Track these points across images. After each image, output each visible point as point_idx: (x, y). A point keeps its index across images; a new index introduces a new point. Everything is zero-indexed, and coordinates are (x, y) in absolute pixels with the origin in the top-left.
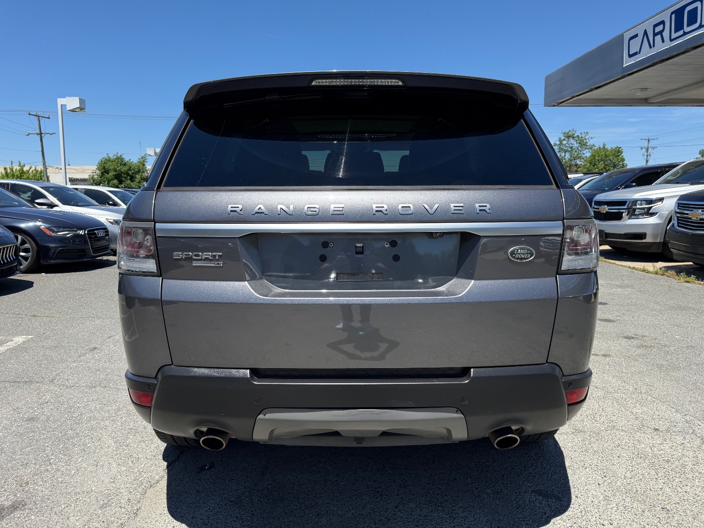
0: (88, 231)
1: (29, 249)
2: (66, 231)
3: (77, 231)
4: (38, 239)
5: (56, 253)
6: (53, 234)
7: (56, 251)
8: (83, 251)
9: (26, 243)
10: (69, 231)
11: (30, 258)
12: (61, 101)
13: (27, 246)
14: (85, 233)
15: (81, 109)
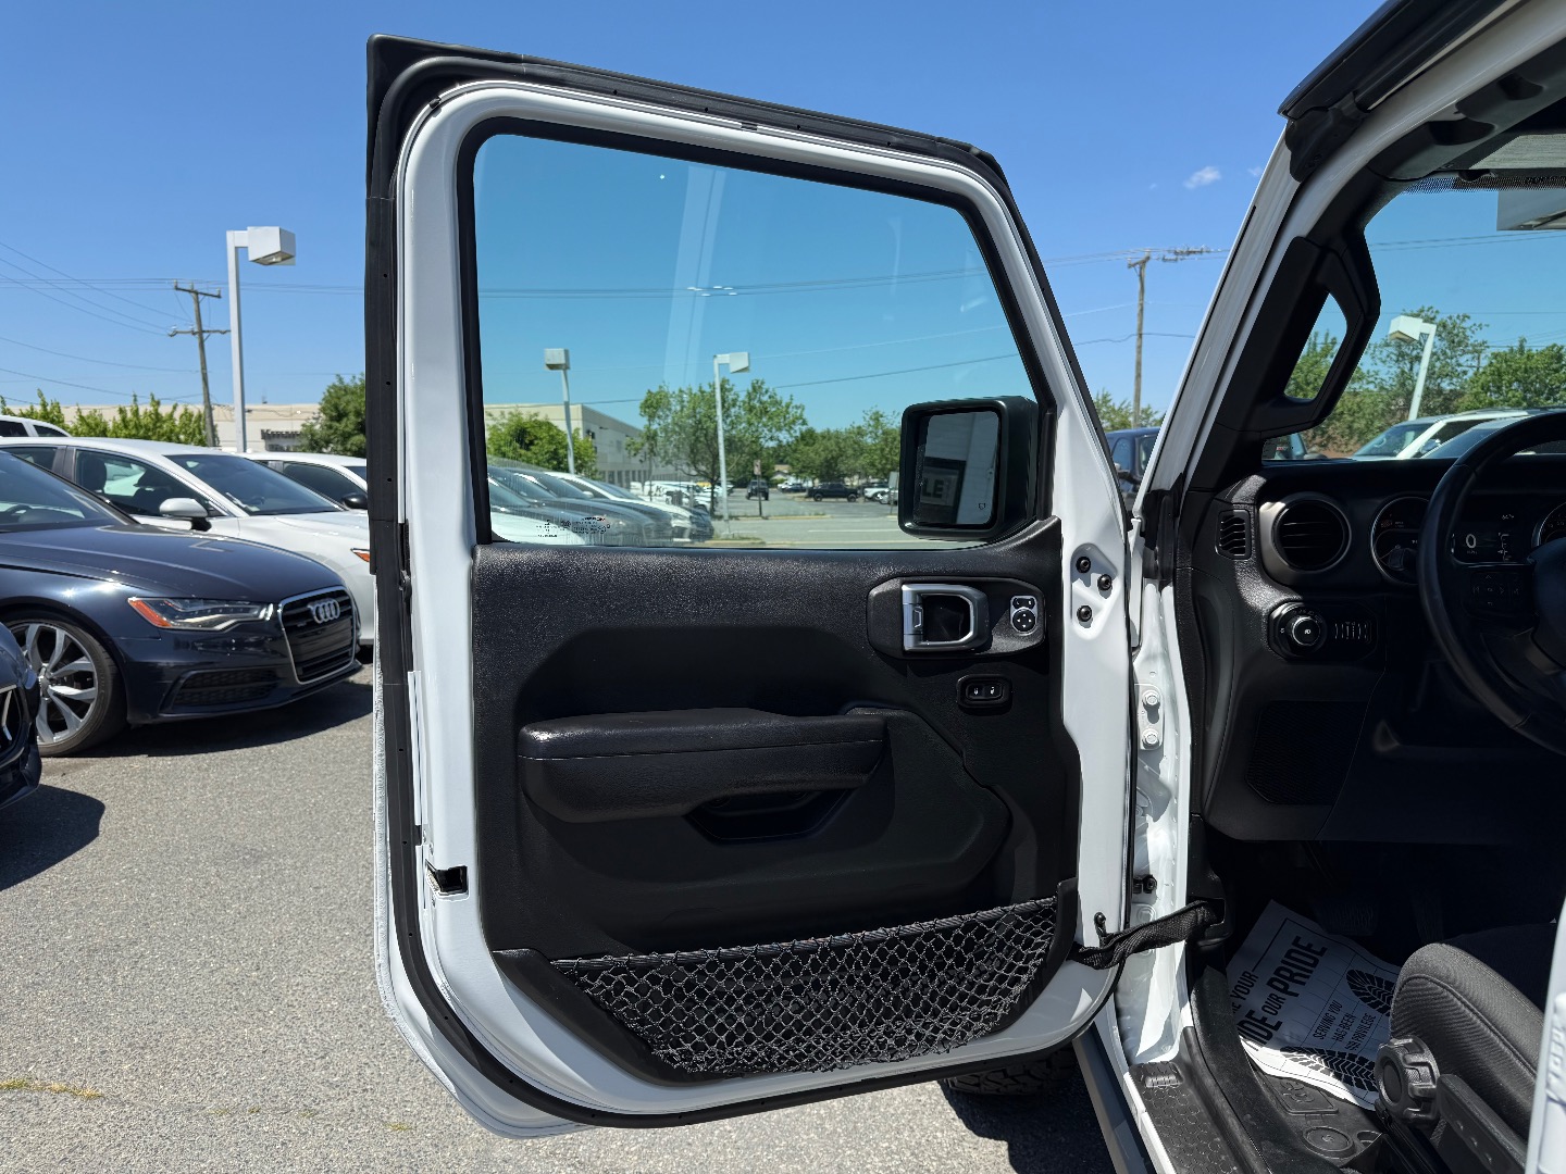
0: (284, 610)
1: (90, 674)
2: (214, 612)
3: (247, 610)
4: (120, 640)
5: (179, 687)
6: (173, 624)
7: (179, 678)
8: (270, 674)
9: (80, 655)
10: (225, 611)
11: (92, 706)
12: (235, 239)
13: (83, 663)
14: (275, 613)
15: (285, 256)
